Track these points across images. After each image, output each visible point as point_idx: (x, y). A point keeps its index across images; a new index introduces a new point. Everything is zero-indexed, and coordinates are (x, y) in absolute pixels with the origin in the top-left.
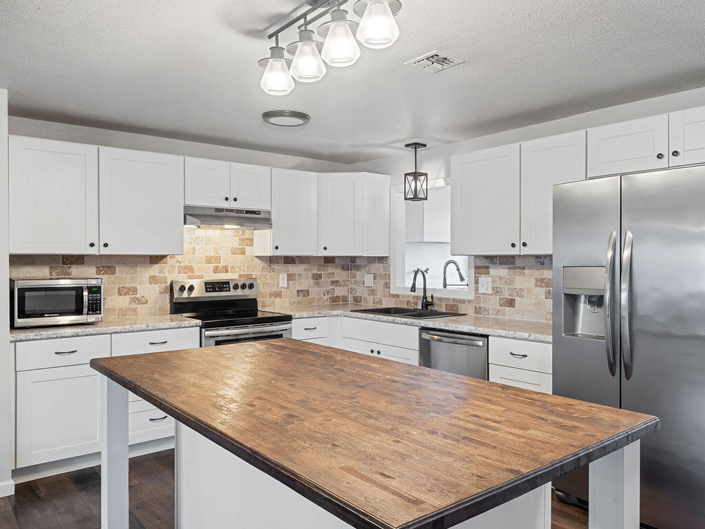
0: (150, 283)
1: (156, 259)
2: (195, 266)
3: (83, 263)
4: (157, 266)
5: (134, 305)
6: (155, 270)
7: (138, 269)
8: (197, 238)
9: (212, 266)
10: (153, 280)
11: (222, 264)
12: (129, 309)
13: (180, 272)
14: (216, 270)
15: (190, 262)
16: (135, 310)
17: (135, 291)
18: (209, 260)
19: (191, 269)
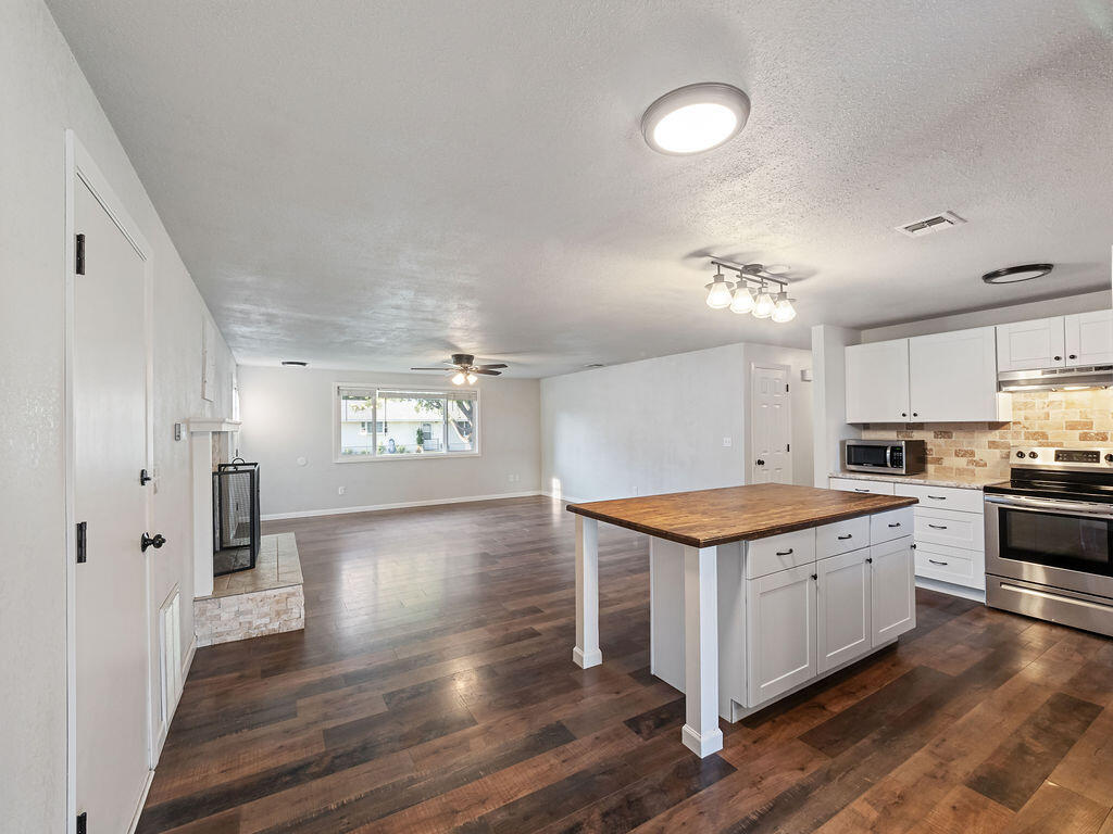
0: (990, 447)
1: (995, 426)
2: (1050, 433)
3: (922, 429)
4: (997, 432)
5: (971, 467)
6: (995, 435)
7: (976, 434)
8: (1052, 402)
9: (1077, 433)
10: (993, 445)
11: (1095, 431)
12: (965, 470)
13: (1027, 438)
14: (1084, 437)
15: (1042, 428)
16: (973, 471)
17: (972, 454)
18: (1072, 426)
19: (1044, 436)
